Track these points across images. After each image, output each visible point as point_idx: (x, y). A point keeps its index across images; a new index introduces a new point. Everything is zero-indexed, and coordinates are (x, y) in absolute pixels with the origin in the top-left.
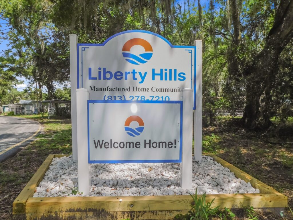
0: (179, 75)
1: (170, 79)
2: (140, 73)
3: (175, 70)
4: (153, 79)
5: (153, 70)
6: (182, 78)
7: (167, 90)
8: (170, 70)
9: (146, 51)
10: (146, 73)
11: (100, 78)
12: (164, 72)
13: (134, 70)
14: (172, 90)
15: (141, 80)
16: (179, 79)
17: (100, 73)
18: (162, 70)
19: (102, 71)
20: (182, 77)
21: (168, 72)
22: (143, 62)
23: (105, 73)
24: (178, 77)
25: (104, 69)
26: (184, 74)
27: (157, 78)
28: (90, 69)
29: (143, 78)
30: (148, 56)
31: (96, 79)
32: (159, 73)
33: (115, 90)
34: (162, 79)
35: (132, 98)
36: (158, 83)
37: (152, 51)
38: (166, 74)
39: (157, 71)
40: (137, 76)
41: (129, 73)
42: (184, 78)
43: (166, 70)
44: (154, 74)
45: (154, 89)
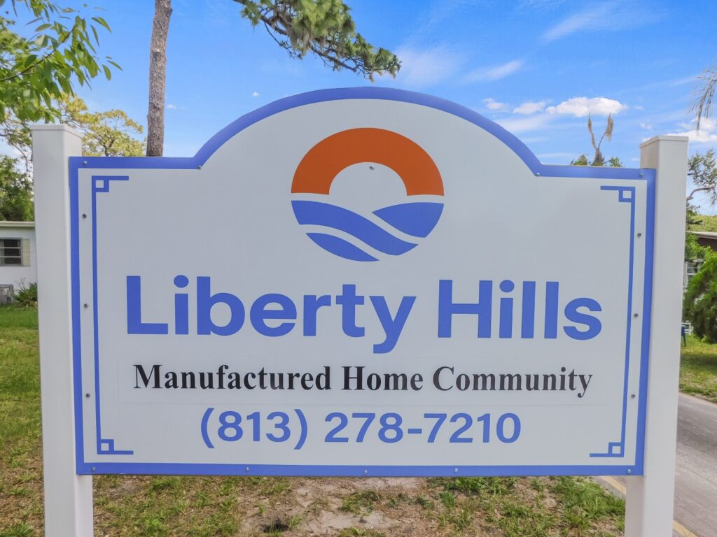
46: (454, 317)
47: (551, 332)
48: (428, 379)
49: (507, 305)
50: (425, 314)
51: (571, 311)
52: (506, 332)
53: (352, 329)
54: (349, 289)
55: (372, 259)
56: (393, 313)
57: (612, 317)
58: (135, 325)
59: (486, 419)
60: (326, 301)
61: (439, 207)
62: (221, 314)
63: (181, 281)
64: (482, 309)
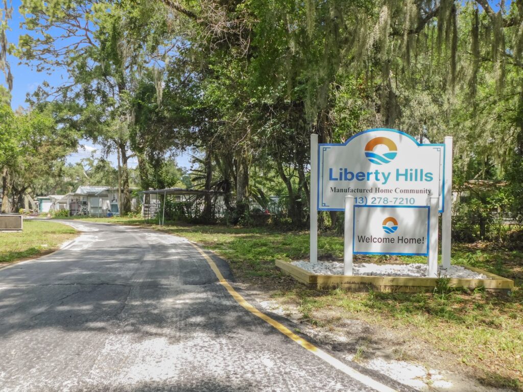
0: (426, 175)
1: (416, 180)
2: (383, 174)
3: (422, 171)
4: (397, 179)
5: (398, 170)
6: (429, 179)
7: (412, 191)
8: (416, 170)
9: (390, 150)
10: (389, 174)
11: (341, 179)
12: (409, 172)
13: (377, 171)
14: (417, 192)
15: (384, 181)
16: (426, 180)
17: (341, 174)
18: (406, 170)
19: (343, 171)
20: (429, 177)
21: (414, 172)
22: (387, 162)
23: (346, 173)
24: (424, 177)
25: (346, 170)
26: (431, 174)
27: (402, 178)
28: (331, 170)
29: (386, 179)
30: (392, 156)
31: (337, 179)
32: (404, 173)
33: (356, 191)
34: (406, 180)
35: (374, 199)
36: (403, 184)
37: (396, 150)
38: (411, 174)
39: (402, 171)
40: (380, 176)
41: (372, 173)
42: (432, 179)
43: (411, 170)
44: (398, 175)
45: (398, 191)
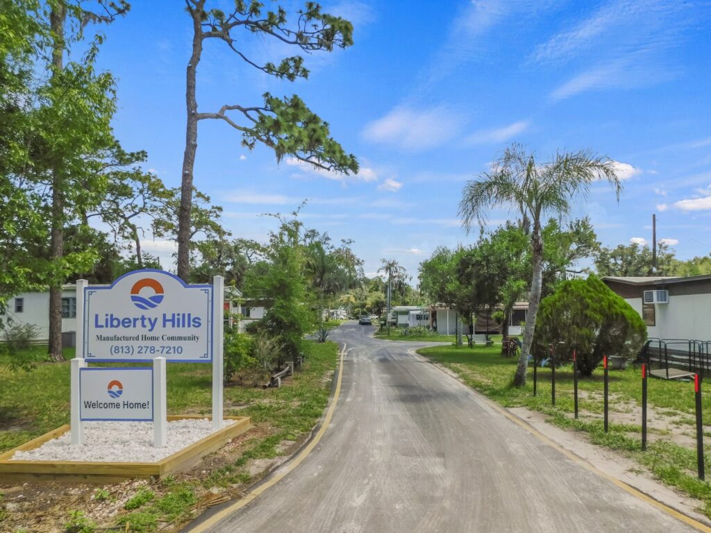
46: (167, 323)
47: (189, 326)
48: (161, 337)
49: (179, 319)
50: (160, 321)
51: (194, 320)
52: (178, 326)
53: (144, 326)
54: (143, 316)
55: (147, 309)
56: (153, 321)
57: (204, 322)
58: (97, 326)
59: (174, 347)
60: (138, 319)
61: (162, 297)
62: (115, 323)
63: (107, 315)
64: (173, 320)
